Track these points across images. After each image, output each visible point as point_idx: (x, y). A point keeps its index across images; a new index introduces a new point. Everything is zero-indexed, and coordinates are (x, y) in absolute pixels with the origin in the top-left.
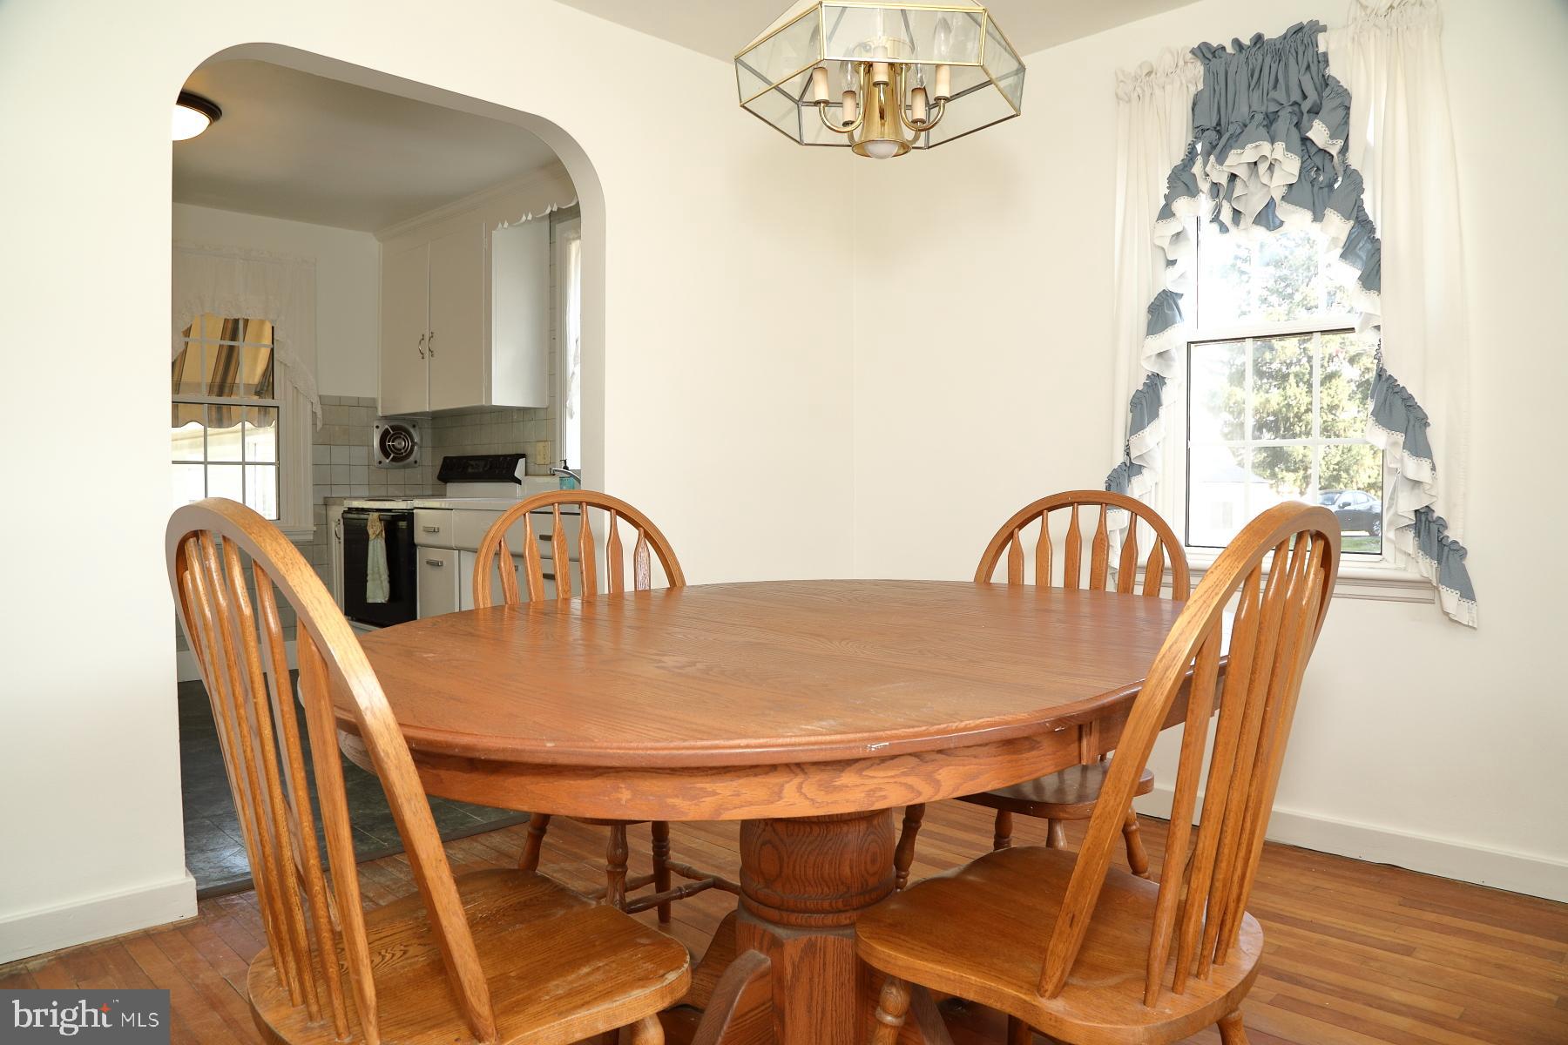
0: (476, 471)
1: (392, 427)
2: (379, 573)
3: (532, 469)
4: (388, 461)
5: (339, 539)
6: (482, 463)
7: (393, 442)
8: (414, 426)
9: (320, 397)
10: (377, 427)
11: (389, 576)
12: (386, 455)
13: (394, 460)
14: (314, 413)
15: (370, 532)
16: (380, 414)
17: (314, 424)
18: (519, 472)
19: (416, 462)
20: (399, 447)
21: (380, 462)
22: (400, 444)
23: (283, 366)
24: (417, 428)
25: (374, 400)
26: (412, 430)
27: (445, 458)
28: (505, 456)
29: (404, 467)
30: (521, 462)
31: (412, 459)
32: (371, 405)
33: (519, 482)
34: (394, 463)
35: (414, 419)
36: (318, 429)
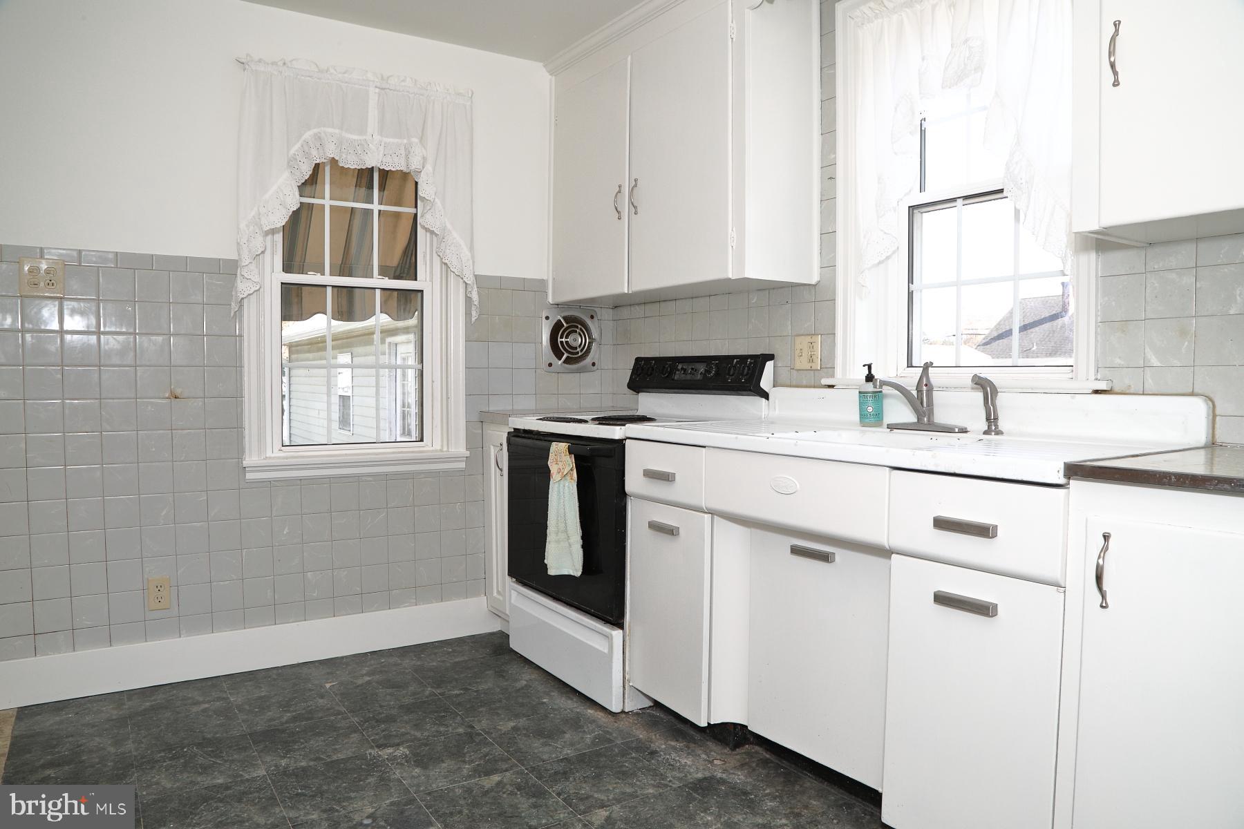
0: (689, 377)
1: (564, 318)
2: (566, 531)
3: (784, 375)
4: (560, 362)
5: (501, 470)
6: (702, 368)
7: (567, 337)
8: (592, 317)
9: (476, 276)
10: (547, 318)
11: (583, 538)
12: (559, 355)
13: (567, 361)
14: (468, 300)
15: (553, 468)
16: (550, 300)
17: (468, 314)
18: (766, 382)
19: (594, 364)
20: (574, 344)
21: (550, 365)
22: (575, 340)
23: (428, 234)
24: (595, 319)
25: (543, 283)
26: (589, 322)
27: (638, 360)
28: (743, 358)
29: (579, 371)
30: (769, 365)
31: (589, 360)
32: (539, 286)
33: (766, 395)
34: (566, 365)
35: (590, 307)
36: (473, 319)
